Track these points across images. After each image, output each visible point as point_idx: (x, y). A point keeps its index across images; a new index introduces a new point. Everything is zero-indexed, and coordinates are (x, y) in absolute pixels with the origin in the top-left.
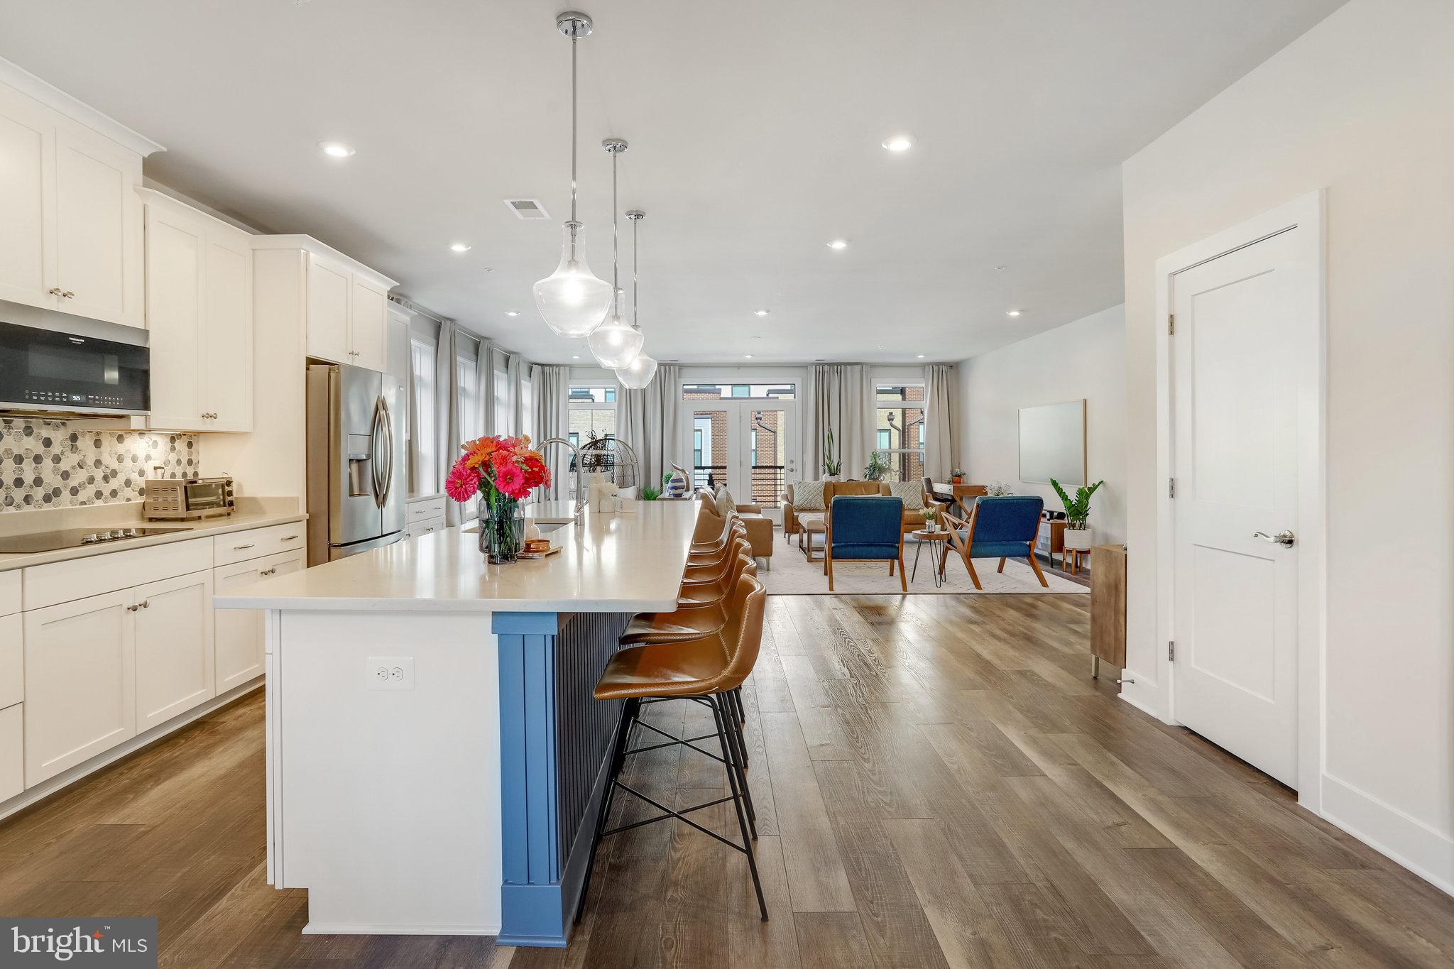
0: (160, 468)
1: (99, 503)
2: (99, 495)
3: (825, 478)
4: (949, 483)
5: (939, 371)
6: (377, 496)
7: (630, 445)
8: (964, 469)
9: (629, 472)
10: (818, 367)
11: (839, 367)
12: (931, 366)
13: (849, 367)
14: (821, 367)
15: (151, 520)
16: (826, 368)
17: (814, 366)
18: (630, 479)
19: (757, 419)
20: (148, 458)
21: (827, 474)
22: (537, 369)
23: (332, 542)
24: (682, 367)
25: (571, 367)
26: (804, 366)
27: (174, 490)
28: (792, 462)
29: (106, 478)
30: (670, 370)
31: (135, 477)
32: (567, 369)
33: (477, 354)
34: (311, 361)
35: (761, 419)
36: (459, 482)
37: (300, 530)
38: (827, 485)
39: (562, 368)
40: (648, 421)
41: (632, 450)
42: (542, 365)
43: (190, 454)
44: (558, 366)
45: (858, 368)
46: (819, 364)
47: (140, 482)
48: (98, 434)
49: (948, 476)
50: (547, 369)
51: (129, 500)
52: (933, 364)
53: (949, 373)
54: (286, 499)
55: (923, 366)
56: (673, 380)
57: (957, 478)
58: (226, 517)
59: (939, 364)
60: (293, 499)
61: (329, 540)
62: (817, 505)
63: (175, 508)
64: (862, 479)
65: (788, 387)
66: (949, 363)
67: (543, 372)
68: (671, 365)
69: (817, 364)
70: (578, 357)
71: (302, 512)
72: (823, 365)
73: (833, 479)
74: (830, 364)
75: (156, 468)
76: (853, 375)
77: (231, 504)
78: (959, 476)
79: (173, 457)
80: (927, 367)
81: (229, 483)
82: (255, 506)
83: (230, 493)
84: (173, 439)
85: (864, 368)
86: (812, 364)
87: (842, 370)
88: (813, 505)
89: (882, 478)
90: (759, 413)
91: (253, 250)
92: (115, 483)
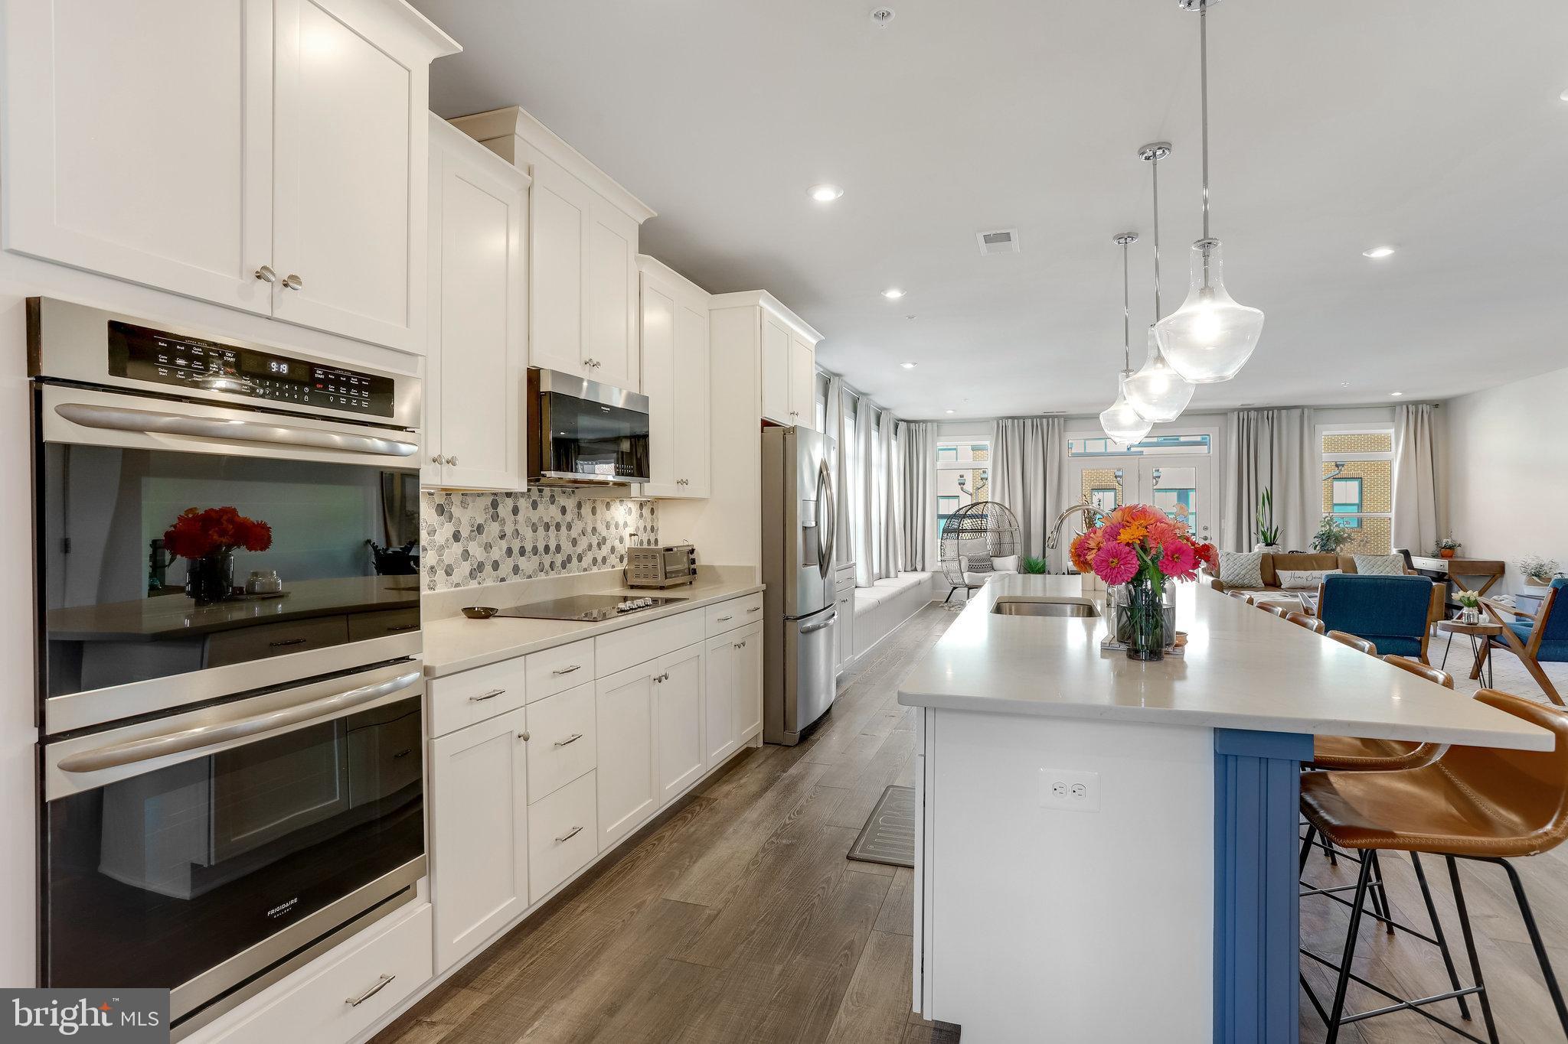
0: (634, 535)
1: (595, 570)
2: (595, 561)
3: (1259, 548)
4: (1434, 556)
5: (1417, 412)
6: (821, 566)
7: (1007, 506)
8: (1457, 537)
9: (1007, 539)
10: (1241, 414)
11: (1271, 413)
12: (1404, 407)
13: (1284, 412)
14: (1246, 413)
15: (632, 587)
16: (1253, 414)
17: (1236, 413)
18: (1007, 547)
19: (1116, 477)
20: (626, 525)
21: (1262, 544)
22: (902, 426)
23: (787, 614)
24: (1067, 418)
25: (938, 422)
26: (1223, 413)
27: (654, 557)
28: (1206, 529)
29: (599, 545)
30: (1053, 422)
31: (617, 543)
32: (935, 425)
33: (855, 412)
34: (766, 424)
35: (1121, 477)
36: (1116, 560)
37: (758, 601)
38: (1265, 558)
39: (929, 424)
40: (1028, 481)
41: (1009, 510)
42: (908, 422)
43: (652, 520)
44: (924, 421)
45: (1298, 412)
46: (1243, 410)
47: (622, 549)
48: (594, 501)
49: (1431, 546)
50: (913, 426)
51: (613, 567)
52: (1407, 404)
53: (1432, 416)
54: (742, 568)
55: (1393, 406)
56: (1057, 436)
57: (1446, 551)
58: (688, 587)
59: (1416, 403)
60: (750, 568)
61: (784, 612)
62: (1253, 582)
63: (655, 576)
64: (1311, 551)
65: (1199, 439)
66: (1434, 401)
67: (909, 430)
68: (1057, 416)
69: (1239, 410)
70: (952, 412)
71: (758, 583)
72: (1249, 410)
73: (1271, 550)
74: (1259, 410)
75: (631, 535)
76: (1289, 426)
77: (694, 572)
78: (1451, 548)
79: (641, 524)
80: (1398, 409)
81: (692, 551)
82: (714, 575)
83: (693, 561)
84: (641, 506)
85: (1305, 413)
86: (1233, 410)
87: (1275, 416)
88: (1246, 581)
89: (1338, 549)
90: (1119, 470)
91: (710, 310)
92: (605, 550)
